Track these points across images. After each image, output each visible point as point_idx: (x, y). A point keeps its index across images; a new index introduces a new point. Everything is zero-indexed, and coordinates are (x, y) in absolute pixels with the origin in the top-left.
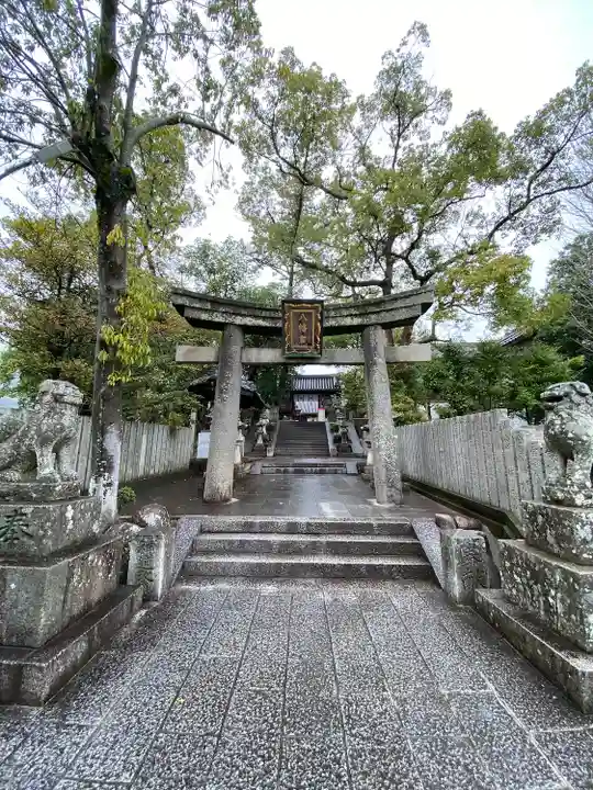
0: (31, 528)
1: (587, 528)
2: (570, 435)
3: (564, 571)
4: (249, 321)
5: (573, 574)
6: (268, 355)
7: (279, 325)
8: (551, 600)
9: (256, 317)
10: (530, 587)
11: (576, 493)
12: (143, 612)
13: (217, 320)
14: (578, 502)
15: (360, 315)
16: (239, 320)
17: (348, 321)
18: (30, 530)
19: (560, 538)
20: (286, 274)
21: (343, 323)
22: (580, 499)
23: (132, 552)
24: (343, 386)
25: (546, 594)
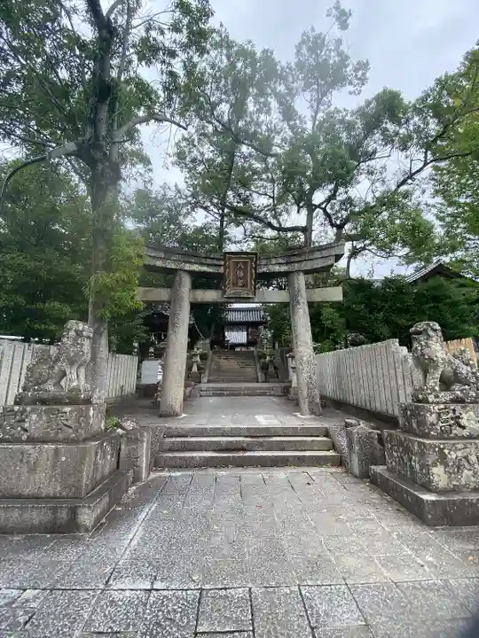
0: (70, 422)
1: (434, 416)
2: (427, 357)
3: (419, 442)
4: (196, 268)
5: (424, 443)
6: (210, 296)
7: (221, 270)
8: (413, 464)
9: (202, 264)
10: (402, 457)
11: (429, 394)
12: (134, 488)
13: (169, 266)
14: (430, 400)
15: (287, 264)
16: (187, 267)
17: (277, 268)
18: (69, 423)
19: (420, 424)
20: (217, 216)
21: (272, 270)
22: (431, 398)
23: (123, 447)
24: (269, 318)
25: (410, 459)
